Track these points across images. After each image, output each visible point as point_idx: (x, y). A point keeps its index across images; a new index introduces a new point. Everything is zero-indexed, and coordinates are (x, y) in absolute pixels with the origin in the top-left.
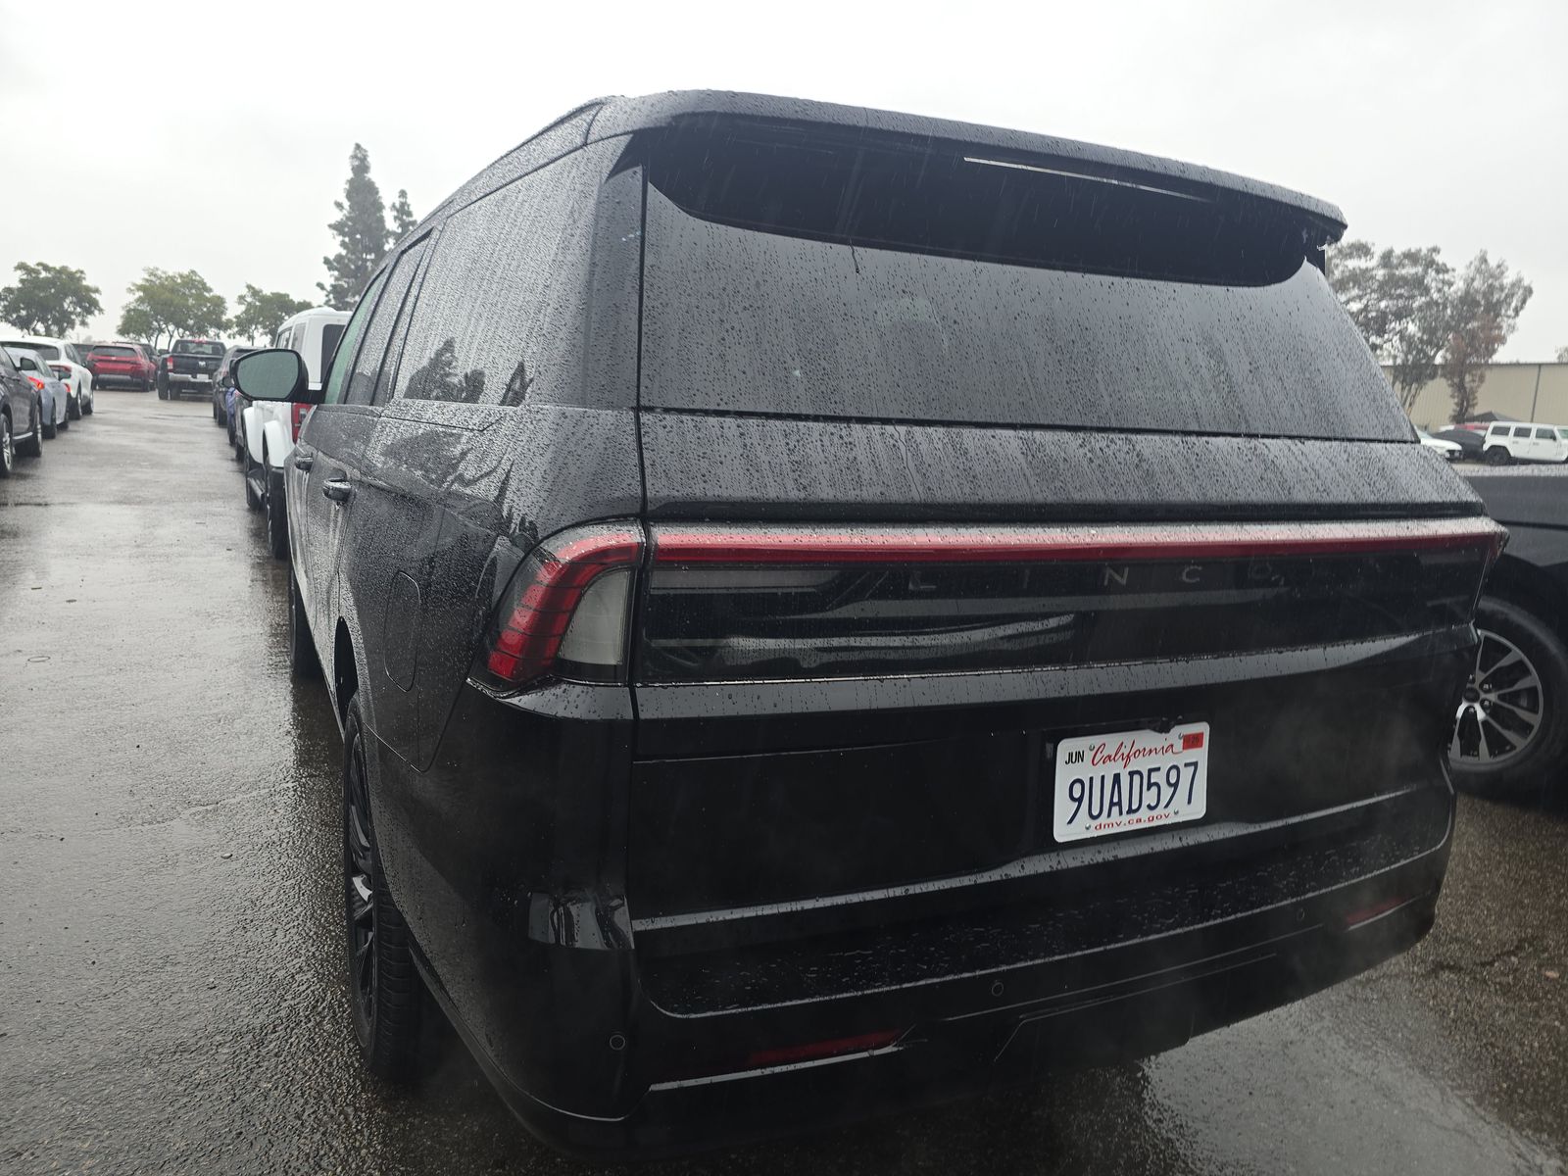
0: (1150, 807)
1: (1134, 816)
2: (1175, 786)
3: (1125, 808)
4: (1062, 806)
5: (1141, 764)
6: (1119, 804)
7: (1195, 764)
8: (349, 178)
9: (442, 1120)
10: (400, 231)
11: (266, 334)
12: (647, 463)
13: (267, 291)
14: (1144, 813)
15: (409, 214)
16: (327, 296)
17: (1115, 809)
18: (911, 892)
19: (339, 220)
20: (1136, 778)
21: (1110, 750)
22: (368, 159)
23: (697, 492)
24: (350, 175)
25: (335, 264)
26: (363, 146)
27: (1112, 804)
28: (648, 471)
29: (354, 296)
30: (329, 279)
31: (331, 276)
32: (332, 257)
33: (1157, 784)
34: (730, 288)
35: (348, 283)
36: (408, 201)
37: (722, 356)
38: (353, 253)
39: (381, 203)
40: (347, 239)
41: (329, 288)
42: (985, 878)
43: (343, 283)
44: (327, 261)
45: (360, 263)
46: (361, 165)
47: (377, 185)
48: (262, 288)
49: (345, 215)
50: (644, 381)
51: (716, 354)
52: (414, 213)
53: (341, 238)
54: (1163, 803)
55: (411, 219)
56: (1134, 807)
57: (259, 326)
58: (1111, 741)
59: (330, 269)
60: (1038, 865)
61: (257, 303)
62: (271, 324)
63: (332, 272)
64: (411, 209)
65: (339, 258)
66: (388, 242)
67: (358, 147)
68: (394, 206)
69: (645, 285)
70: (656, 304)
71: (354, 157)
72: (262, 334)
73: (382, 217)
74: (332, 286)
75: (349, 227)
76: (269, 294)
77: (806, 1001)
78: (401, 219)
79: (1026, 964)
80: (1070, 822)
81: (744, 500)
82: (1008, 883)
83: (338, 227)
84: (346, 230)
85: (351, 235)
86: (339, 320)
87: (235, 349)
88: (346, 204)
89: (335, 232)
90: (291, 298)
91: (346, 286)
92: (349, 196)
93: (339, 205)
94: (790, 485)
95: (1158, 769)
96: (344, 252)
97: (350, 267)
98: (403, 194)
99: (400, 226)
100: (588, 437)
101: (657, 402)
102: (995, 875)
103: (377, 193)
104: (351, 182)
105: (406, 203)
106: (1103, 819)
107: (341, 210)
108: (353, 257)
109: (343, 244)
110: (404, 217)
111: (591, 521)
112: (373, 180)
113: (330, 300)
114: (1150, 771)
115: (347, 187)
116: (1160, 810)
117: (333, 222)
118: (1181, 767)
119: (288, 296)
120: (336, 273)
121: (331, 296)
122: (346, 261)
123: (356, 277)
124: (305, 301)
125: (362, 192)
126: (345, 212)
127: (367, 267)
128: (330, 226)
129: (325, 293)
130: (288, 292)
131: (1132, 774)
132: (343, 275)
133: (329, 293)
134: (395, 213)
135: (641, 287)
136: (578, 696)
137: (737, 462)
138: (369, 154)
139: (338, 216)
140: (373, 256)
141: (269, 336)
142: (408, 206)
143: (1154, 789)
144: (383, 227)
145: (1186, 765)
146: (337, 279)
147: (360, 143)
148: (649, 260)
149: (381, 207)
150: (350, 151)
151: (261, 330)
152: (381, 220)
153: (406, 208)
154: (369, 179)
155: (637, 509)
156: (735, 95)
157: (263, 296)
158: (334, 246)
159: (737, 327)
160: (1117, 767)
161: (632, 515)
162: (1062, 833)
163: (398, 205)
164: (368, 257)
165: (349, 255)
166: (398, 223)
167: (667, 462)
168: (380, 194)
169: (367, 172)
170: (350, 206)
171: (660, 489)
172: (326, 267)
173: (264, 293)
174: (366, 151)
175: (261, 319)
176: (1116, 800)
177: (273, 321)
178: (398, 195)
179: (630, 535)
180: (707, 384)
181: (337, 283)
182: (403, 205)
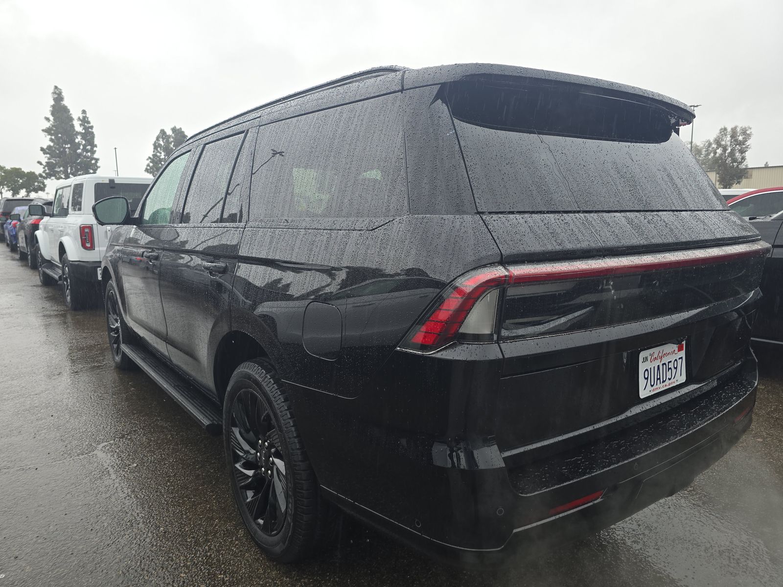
0: (669, 379)
1: (664, 384)
2: (676, 368)
3: (662, 381)
4: (642, 382)
5: (665, 360)
6: (660, 379)
7: (681, 358)
8: (52, 104)
9: (318, 578)
10: (84, 131)
11: (9, 190)
12: (496, 238)
13: (8, 167)
14: (667, 382)
15: (89, 122)
16: (44, 168)
17: (659, 381)
18: (595, 428)
19: (48, 127)
20: (664, 366)
21: (656, 355)
22: (63, 94)
23: (521, 249)
24: (52, 103)
25: (47, 151)
26: (59, 87)
27: (658, 379)
28: (497, 241)
29: (60, 168)
30: (44, 159)
31: (46, 157)
32: (45, 147)
33: (671, 368)
34: (498, 155)
35: (56, 161)
36: (87, 116)
37: (505, 186)
38: (58, 145)
39: (72, 117)
40: (53, 137)
41: (45, 164)
42: (619, 418)
43: (52, 161)
44: (42, 149)
45: (62, 149)
46: (58, 97)
47: (69, 108)
48: (6, 166)
49: (51, 124)
50: (477, 200)
51: (502, 186)
52: (91, 122)
53: (50, 137)
54: (673, 377)
55: (89, 125)
56: (664, 380)
57: (5, 187)
58: (656, 351)
59: (44, 153)
60: (636, 410)
61: (3, 174)
62: (12, 185)
63: (46, 155)
64: (89, 120)
65: (49, 147)
66: (77, 138)
67: (56, 87)
68: (79, 118)
69: (464, 155)
70: (472, 164)
71: (54, 93)
72: (7, 191)
73: (73, 125)
74: (46, 162)
75: (54, 130)
76: (9, 169)
77: (571, 482)
78: (84, 125)
79: (645, 454)
80: (645, 389)
81: (540, 251)
82: (627, 418)
83: (47, 131)
84: (53, 132)
85: (56, 134)
86: (103, 181)
87: (6, 199)
88: (51, 118)
89: (46, 134)
90: (23, 170)
91: (54, 162)
92: (53, 114)
93: (47, 119)
94: (555, 243)
95: (671, 362)
96: (52, 144)
97: (56, 152)
98: (84, 112)
99: (83, 129)
100: (462, 228)
101: (485, 210)
102: (623, 417)
103: (69, 112)
104: (53, 106)
105: (86, 116)
106: (655, 387)
107: (49, 121)
108: (57, 147)
109: (51, 140)
110: (86, 124)
111: (480, 266)
112: (66, 105)
113: (45, 170)
114: (669, 362)
115: (51, 109)
116: (672, 380)
117: (44, 128)
118: (678, 360)
119: (21, 169)
120: (48, 156)
121: (46, 168)
122: (54, 149)
123: (60, 157)
124: (31, 172)
125: (60, 111)
126: (51, 122)
127: (66, 152)
128: (43, 130)
129: (43, 166)
130: (21, 167)
131: (663, 364)
132: (52, 157)
133: (45, 166)
134: (80, 122)
135: (463, 156)
136: (476, 350)
137: (530, 234)
138: (63, 91)
139: (47, 125)
140: (69, 146)
141: (11, 191)
142: (88, 118)
143: (670, 370)
144: (74, 130)
145: (679, 359)
146: (49, 159)
147: (57, 85)
148: (462, 143)
149: (72, 119)
150: (52, 90)
151: (6, 189)
152: (73, 126)
153: (86, 119)
154: (64, 105)
155: (499, 259)
156: (492, 65)
157: (6, 170)
158: (46, 141)
159: (507, 172)
160: (658, 363)
161: (496, 263)
162: (643, 394)
163: (81, 118)
164: (66, 146)
165: (55, 146)
166: (82, 127)
167: (503, 237)
168: (71, 112)
169: (62, 101)
170: (53, 119)
171: (506, 250)
172: (42, 152)
173: (6, 168)
174: (60, 90)
175: (6, 182)
176: (658, 377)
177: (13, 183)
178: (81, 112)
179: (499, 272)
180: (503, 200)
181: (49, 161)
182: (84, 118)
